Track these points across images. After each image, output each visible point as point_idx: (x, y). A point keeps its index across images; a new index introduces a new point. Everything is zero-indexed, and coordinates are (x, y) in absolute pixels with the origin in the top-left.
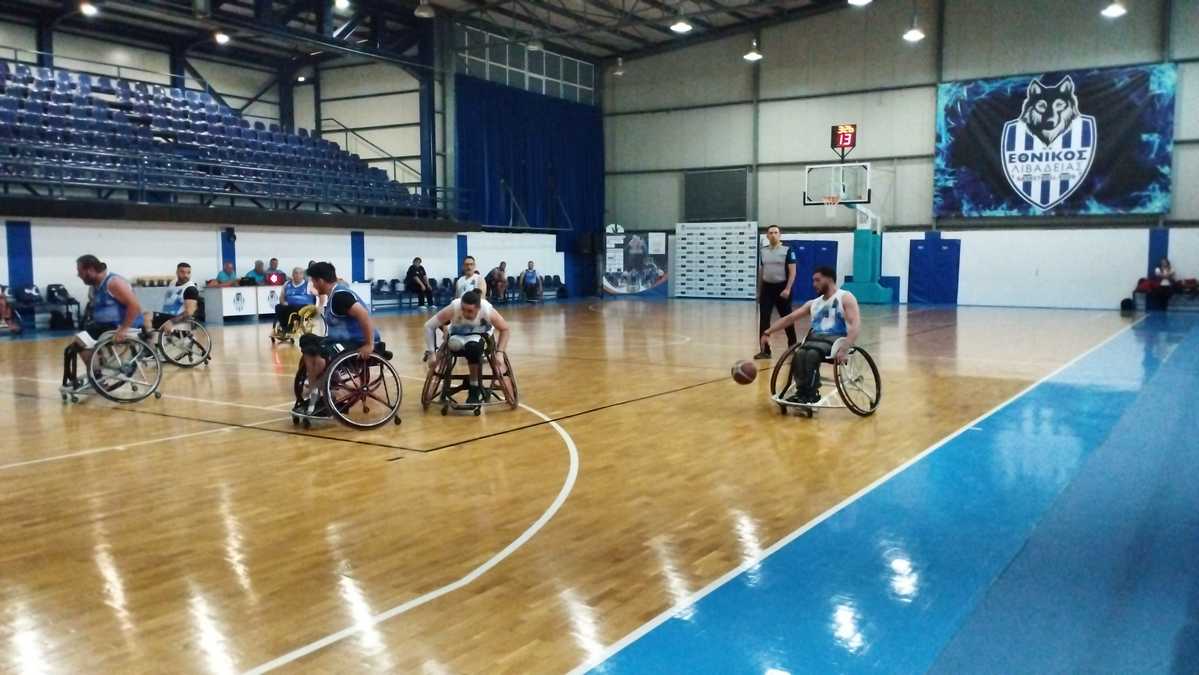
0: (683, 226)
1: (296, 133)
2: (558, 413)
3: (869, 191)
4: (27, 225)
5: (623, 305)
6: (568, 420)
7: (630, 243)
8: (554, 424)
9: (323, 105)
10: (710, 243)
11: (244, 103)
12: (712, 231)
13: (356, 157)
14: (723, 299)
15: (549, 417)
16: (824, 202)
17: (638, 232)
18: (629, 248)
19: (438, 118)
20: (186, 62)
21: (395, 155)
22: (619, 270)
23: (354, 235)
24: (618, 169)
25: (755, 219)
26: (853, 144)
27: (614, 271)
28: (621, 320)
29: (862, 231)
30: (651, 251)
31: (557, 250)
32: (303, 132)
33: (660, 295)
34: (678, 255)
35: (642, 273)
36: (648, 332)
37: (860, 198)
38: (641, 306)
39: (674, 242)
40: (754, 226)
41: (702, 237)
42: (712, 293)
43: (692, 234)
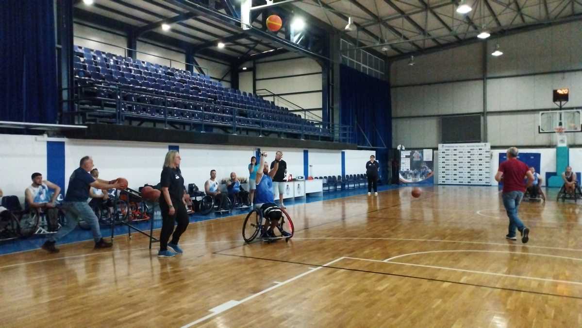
0: (443, 146)
3: (581, 125)
5: (410, 189)
7: (414, 155)
9: (257, 82)
12: (462, 148)
13: (285, 109)
14: (469, 185)
17: (418, 149)
18: (413, 157)
20: (194, 60)
21: (305, 108)
22: (408, 170)
23: (304, 151)
24: (399, 116)
29: (561, 148)
33: (430, 182)
34: (440, 161)
37: (576, 129)
39: (437, 154)
40: (488, 145)
41: (455, 151)
42: (462, 182)
43: (448, 150)
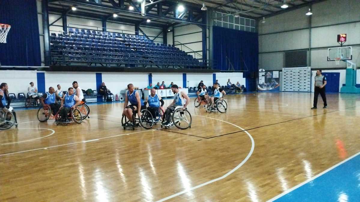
0: (285, 69)
1: (168, 46)
2: (247, 128)
3: (352, 56)
4: (101, 74)
5: (265, 94)
6: (250, 130)
7: (267, 75)
8: (245, 131)
9: (175, 37)
10: (294, 74)
11: (154, 38)
12: (295, 70)
13: (184, 52)
14: (299, 92)
15: (244, 129)
16: (335, 59)
17: (269, 71)
18: (267, 76)
19: (207, 39)
20: (139, 28)
21: (195, 51)
22: (263, 83)
23: (183, 74)
24: (263, 52)
25: (310, 66)
26: (345, 40)
27: (262, 83)
28: (264, 99)
29: (349, 69)
30: (274, 77)
31: (243, 77)
32: (170, 45)
33: (277, 91)
34: (283, 78)
35: (271, 84)
36: (273, 103)
37: (348, 58)
38: (270, 94)
39: (282, 74)
40: (310, 68)
41: (291, 72)
42: (295, 90)
43: (288, 71)
